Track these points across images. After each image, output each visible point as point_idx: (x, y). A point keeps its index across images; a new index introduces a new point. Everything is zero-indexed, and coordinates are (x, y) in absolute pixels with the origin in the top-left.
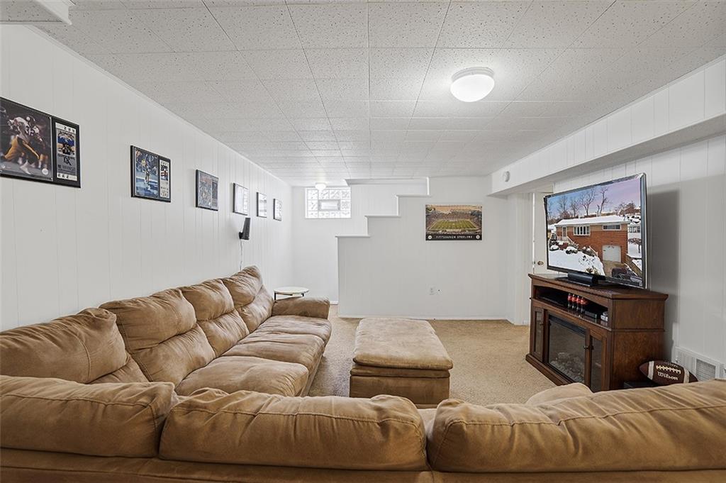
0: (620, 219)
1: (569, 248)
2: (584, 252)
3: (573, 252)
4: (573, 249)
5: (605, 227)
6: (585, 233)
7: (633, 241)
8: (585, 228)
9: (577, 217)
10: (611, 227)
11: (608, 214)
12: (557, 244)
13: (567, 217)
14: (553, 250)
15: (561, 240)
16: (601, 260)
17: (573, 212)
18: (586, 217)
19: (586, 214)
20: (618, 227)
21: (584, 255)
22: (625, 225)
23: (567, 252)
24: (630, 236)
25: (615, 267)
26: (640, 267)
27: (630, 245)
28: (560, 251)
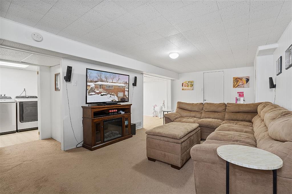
0: (123, 85)
1: (102, 94)
2: (110, 94)
3: (105, 95)
4: (105, 94)
5: (119, 87)
6: (111, 88)
7: (126, 91)
8: (111, 86)
9: (108, 82)
10: (120, 87)
11: (120, 83)
12: (94, 92)
13: (102, 81)
14: (91, 95)
15: (98, 90)
16: (117, 97)
17: (105, 80)
18: (111, 82)
19: (112, 82)
20: (123, 87)
21: (110, 95)
22: (125, 87)
23: (102, 95)
24: (126, 90)
25: (121, 98)
26: (128, 97)
27: (126, 92)
28: (97, 95)
